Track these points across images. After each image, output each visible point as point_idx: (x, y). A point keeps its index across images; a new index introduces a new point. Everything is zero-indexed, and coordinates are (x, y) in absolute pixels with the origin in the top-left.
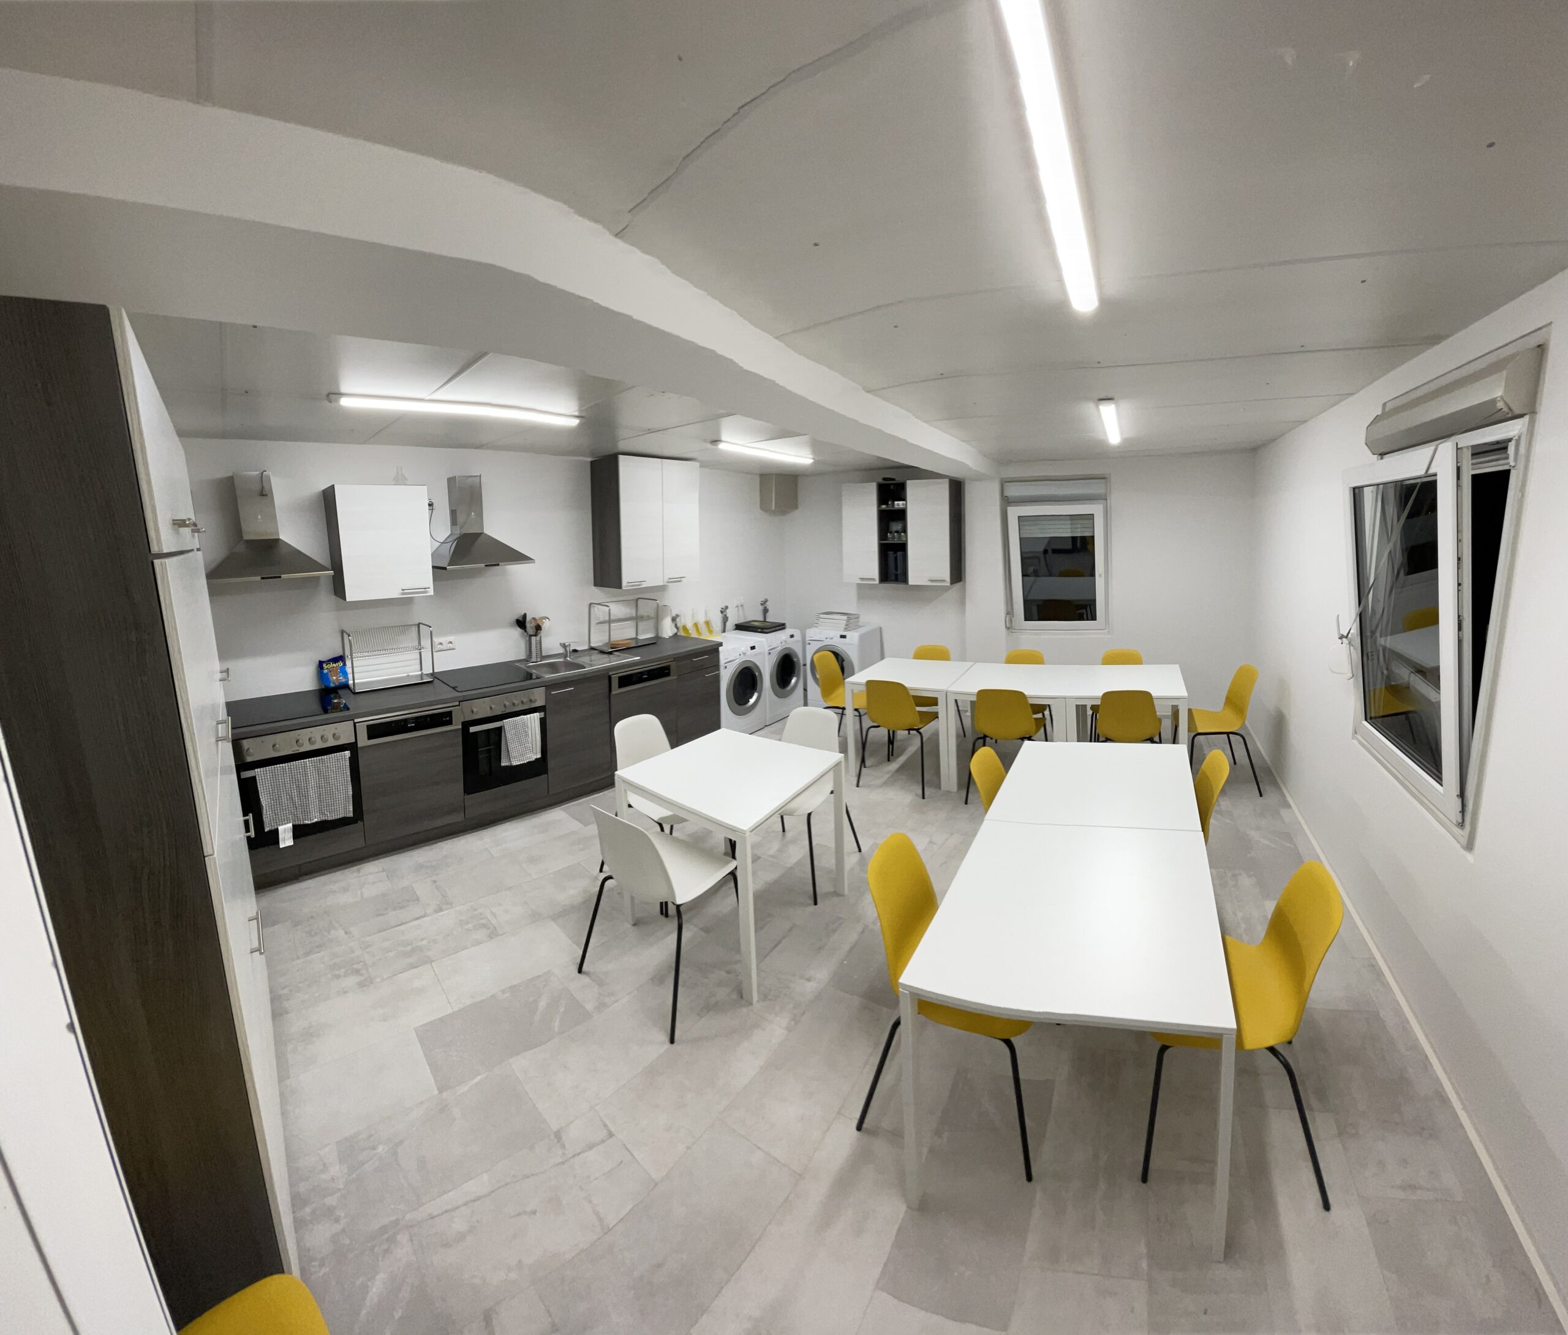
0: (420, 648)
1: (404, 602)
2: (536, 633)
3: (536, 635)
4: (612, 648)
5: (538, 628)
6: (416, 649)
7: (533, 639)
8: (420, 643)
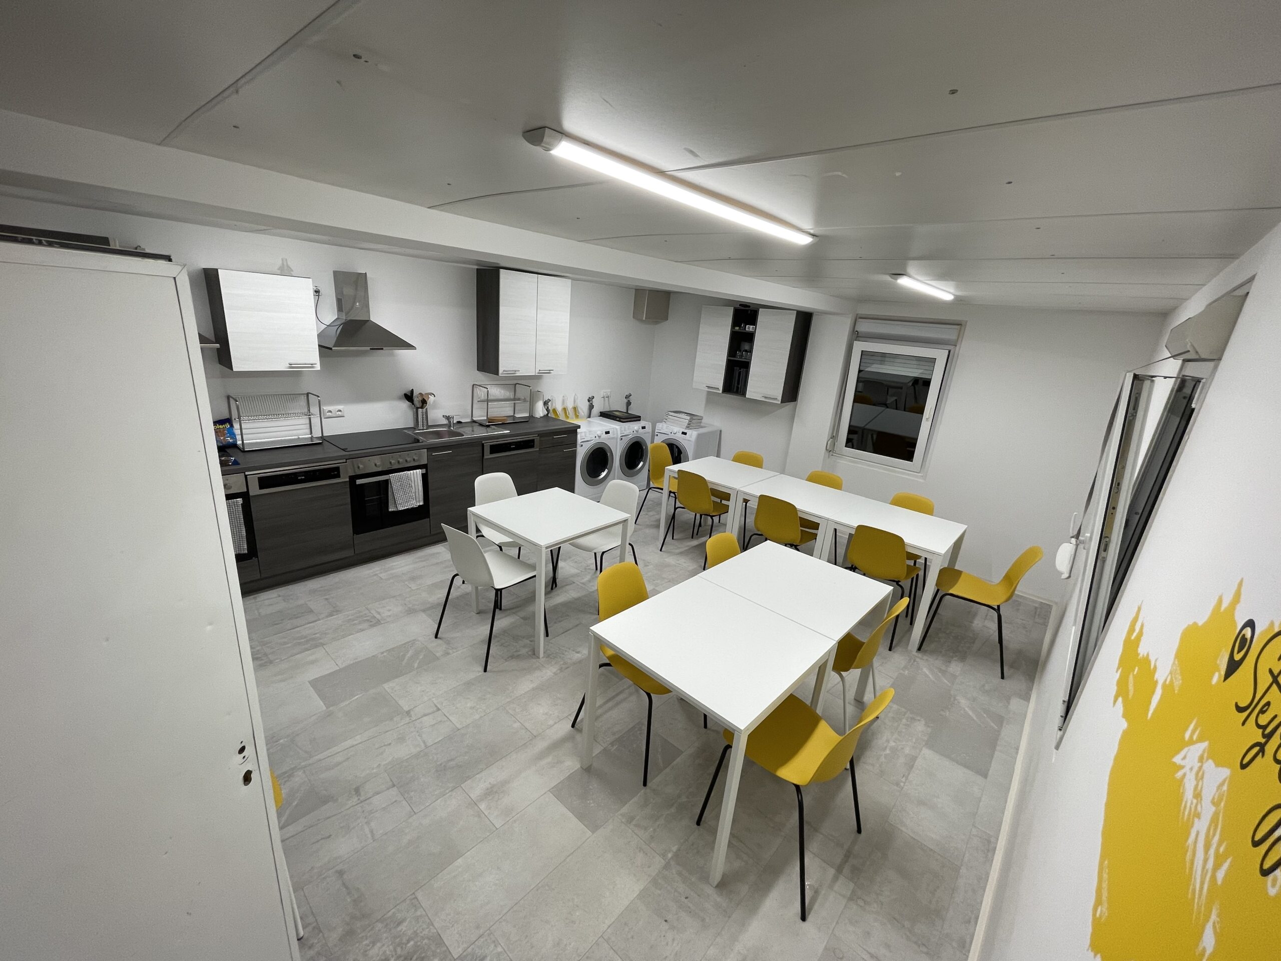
0: (309, 414)
1: (294, 374)
2: (422, 406)
3: (422, 407)
4: (489, 422)
5: (424, 402)
6: (306, 415)
7: (420, 410)
8: (309, 410)
